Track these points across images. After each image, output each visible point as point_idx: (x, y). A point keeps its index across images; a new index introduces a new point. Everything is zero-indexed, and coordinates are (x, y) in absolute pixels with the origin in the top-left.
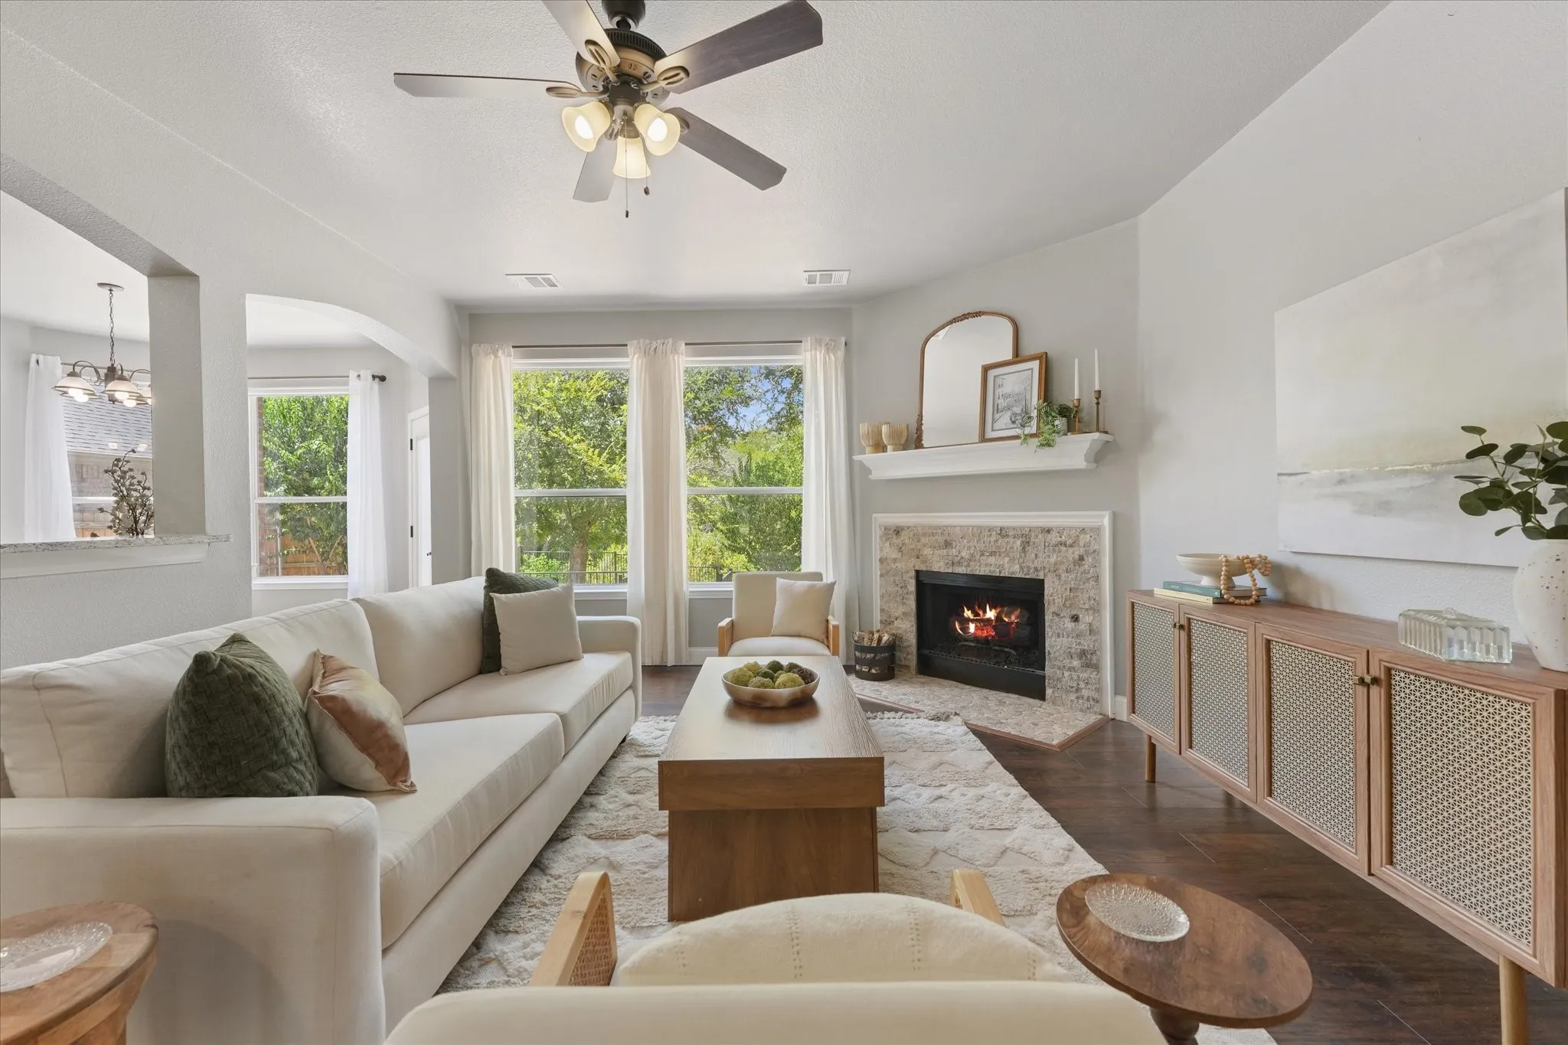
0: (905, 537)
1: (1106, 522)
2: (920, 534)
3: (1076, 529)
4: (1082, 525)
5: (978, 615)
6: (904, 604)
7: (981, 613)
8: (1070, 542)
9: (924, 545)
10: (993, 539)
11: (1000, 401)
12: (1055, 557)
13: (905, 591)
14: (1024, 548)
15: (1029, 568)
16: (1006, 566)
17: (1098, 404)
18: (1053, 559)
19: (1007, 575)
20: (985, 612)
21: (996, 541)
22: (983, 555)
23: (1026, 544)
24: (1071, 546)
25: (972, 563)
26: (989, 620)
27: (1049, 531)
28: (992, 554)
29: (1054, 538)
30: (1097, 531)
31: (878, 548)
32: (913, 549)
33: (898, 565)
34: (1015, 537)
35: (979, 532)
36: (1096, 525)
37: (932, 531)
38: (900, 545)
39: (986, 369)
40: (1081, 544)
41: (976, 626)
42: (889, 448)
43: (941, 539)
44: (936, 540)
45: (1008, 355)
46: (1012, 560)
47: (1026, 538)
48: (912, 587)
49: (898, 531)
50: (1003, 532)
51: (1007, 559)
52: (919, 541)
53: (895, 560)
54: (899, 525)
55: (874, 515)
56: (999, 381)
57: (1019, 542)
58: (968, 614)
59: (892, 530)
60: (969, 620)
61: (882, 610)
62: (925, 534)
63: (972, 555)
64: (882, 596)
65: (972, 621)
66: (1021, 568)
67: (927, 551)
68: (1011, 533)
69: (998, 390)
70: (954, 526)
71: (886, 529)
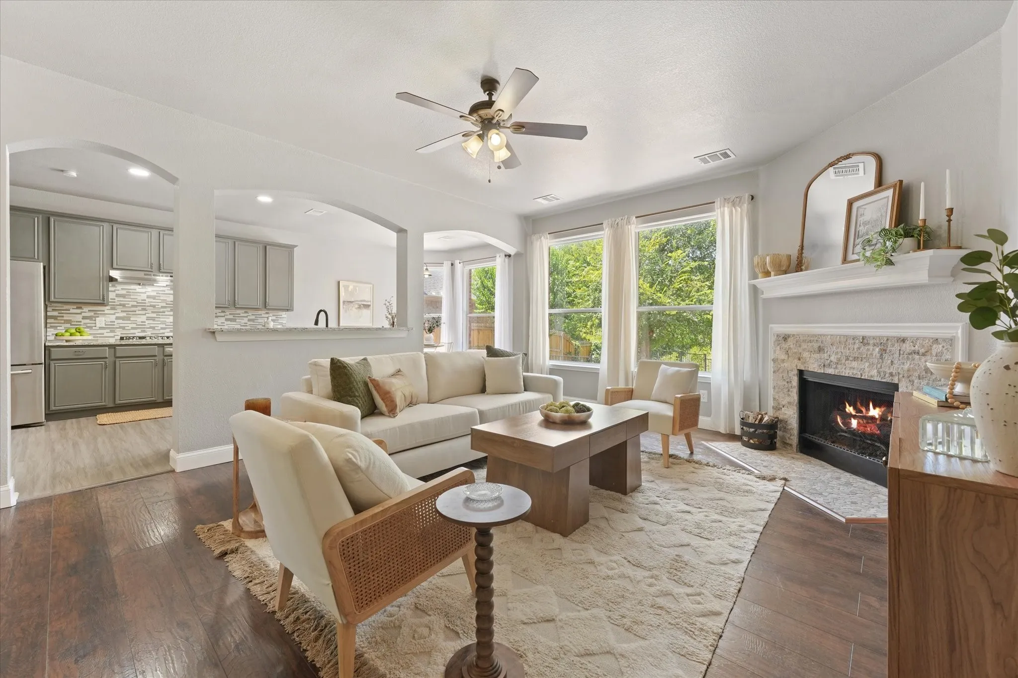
0: (790, 343)
1: (960, 333)
2: (800, 340)
3: (929, 339)
4: (935, 336)
5: (861, 412)
6: (789, 395)
7: (864, 410)
8: (922, 351)
9: (804, 350)
10: (856, 346)
11: (861, 228)
12: (908, 364)
13: (790, 385)
14: (882, 354)
15: (885, 373)
16: (867, 369)
17: (949, 221)
18: (906, 367)
19: (866, 377)
20: (868, 409)
21: (859, 348)
22: (847, 359)
23: (883, 351)
24: (924, 355)
25: (839, 366)
26: (873, 418)
27: (903, 340)
28: (855, 359)
29: (907, 347)
30: (950, 341)
31: (773, 352)
32: (795, 353)
33: (786, 364)
34: (874, 345)
35: (846, 340)
36: (949, 336)
37: (810, 338)
38: (787, 350)
39: (850, 203)
40: (934, 353)
41: (858, 423)
42: (772, 273)
43: (816, 345)
44: (812, 346)
45: (871, 187)
46: (871, 365)
47: (883, 345)
48: (795, 381)
49: (786, 338)
50: (864, 340)
51: (867, 364)
52: (800, 346)
53: (783, 361)
54: (786, 333)
55: (771, 326)
56: (861, 211)
57: (877, 350)
58: (850, 409)
59: (781, 337)
60: (851, 416)
61: (774, 399)
62: (804, 341)
63: (839, 360)
64: (774, 388)
65: (855, 417)
66: (879, 372)
67: (806, 355)
68: (871, 342)
69: (859, 219)
70: (824, 335)
71: (777, 336)
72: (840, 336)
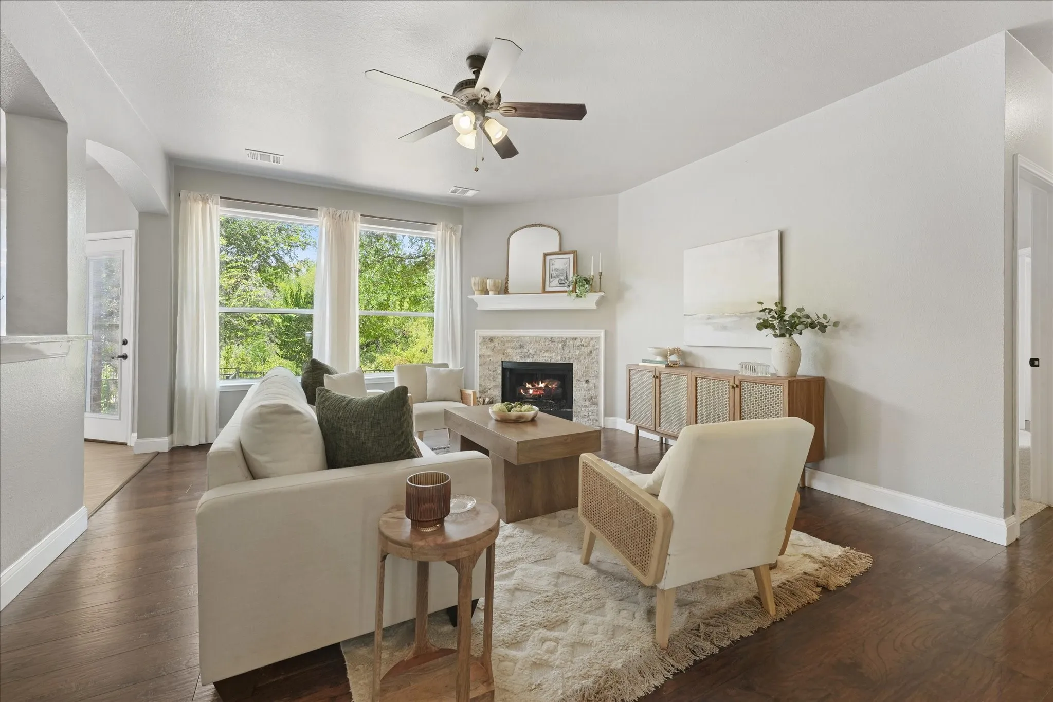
0: (496, 343)
1: (602, 334)
2: (504, 341)
3: (588, 338)
4: (592, 336)
5: (535, 386)
6: (494, 380)
7: (536, 384)
8: (586, 344)
9: (508, 347)
10: (547, 344)
11: (552, 272)
12: (578, 352)
13: (495, 373)
14: (563, 347)
15: (565, 358)
16: (554, 357)
17: (600, 278)
18: (578, 353)
19: (554, 362)
20: (538, 384)
21: (549, 345)
22: (541, 352)
23: (564, 346)
24: (586, 346)
25: (535, 356)
26: (541, 388)
27: (575, 339)
28: (547, 351)
29: (578, 342)
30: (598, 339)
31: (478, 349)
32: (500, 350)
33: (492, 359)
34: (558, 342)
35: (539, 340)
36: (597, 336)
37: (513, 339)
38: (493, 347)
39: (545, 255)
40: (591, 345)
41: (533, 391)
42: (491, 293)
43: (518, 344)
44: (515, 345)
45: (557, 250)
46: (557, 355)
47: (564, 343)
48: (500, 371)
49: (491, 340)
50: (552, 340)
51: (554, 354)
52: (504, 345)
53: (489, 356)
54: (491, 336)
55: (476, 330)
56: (552, 262)
57: (560, 345)
58: (529, 385)
59: (488, 339)
60: (529, 388)
61: (480, 385)
62: (508, 341)
63: (536, 352)
64: (481, 377)
65: (531, 389)
66: (562, 358)
67: (509, 351)
68: (557, 340)
69: (551, 267)
70: (525, 337)
71: (484, 338)
72: (536, 337)
